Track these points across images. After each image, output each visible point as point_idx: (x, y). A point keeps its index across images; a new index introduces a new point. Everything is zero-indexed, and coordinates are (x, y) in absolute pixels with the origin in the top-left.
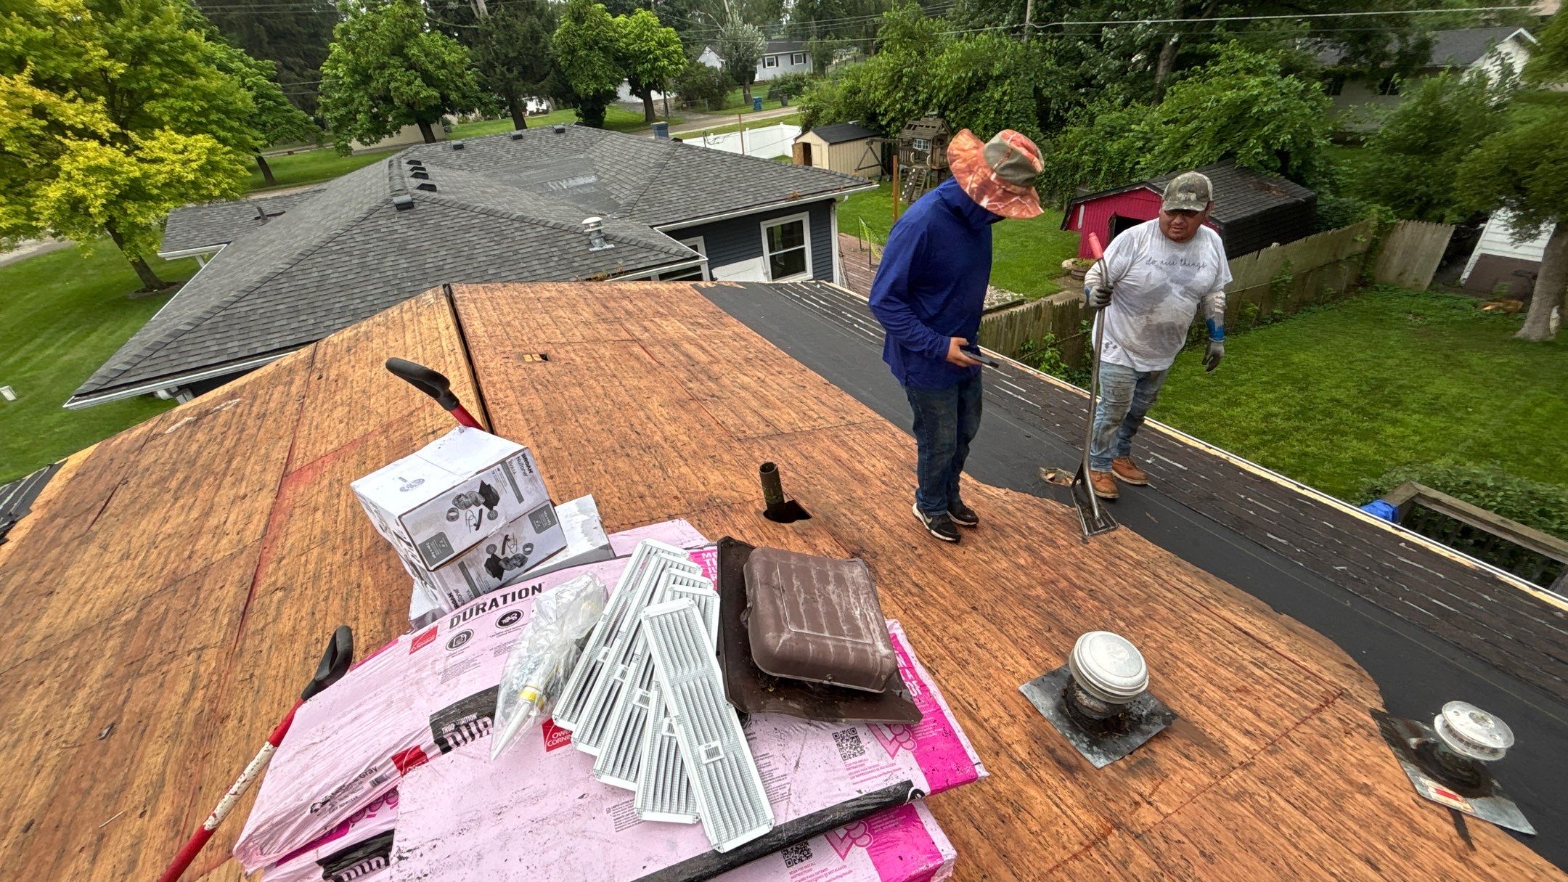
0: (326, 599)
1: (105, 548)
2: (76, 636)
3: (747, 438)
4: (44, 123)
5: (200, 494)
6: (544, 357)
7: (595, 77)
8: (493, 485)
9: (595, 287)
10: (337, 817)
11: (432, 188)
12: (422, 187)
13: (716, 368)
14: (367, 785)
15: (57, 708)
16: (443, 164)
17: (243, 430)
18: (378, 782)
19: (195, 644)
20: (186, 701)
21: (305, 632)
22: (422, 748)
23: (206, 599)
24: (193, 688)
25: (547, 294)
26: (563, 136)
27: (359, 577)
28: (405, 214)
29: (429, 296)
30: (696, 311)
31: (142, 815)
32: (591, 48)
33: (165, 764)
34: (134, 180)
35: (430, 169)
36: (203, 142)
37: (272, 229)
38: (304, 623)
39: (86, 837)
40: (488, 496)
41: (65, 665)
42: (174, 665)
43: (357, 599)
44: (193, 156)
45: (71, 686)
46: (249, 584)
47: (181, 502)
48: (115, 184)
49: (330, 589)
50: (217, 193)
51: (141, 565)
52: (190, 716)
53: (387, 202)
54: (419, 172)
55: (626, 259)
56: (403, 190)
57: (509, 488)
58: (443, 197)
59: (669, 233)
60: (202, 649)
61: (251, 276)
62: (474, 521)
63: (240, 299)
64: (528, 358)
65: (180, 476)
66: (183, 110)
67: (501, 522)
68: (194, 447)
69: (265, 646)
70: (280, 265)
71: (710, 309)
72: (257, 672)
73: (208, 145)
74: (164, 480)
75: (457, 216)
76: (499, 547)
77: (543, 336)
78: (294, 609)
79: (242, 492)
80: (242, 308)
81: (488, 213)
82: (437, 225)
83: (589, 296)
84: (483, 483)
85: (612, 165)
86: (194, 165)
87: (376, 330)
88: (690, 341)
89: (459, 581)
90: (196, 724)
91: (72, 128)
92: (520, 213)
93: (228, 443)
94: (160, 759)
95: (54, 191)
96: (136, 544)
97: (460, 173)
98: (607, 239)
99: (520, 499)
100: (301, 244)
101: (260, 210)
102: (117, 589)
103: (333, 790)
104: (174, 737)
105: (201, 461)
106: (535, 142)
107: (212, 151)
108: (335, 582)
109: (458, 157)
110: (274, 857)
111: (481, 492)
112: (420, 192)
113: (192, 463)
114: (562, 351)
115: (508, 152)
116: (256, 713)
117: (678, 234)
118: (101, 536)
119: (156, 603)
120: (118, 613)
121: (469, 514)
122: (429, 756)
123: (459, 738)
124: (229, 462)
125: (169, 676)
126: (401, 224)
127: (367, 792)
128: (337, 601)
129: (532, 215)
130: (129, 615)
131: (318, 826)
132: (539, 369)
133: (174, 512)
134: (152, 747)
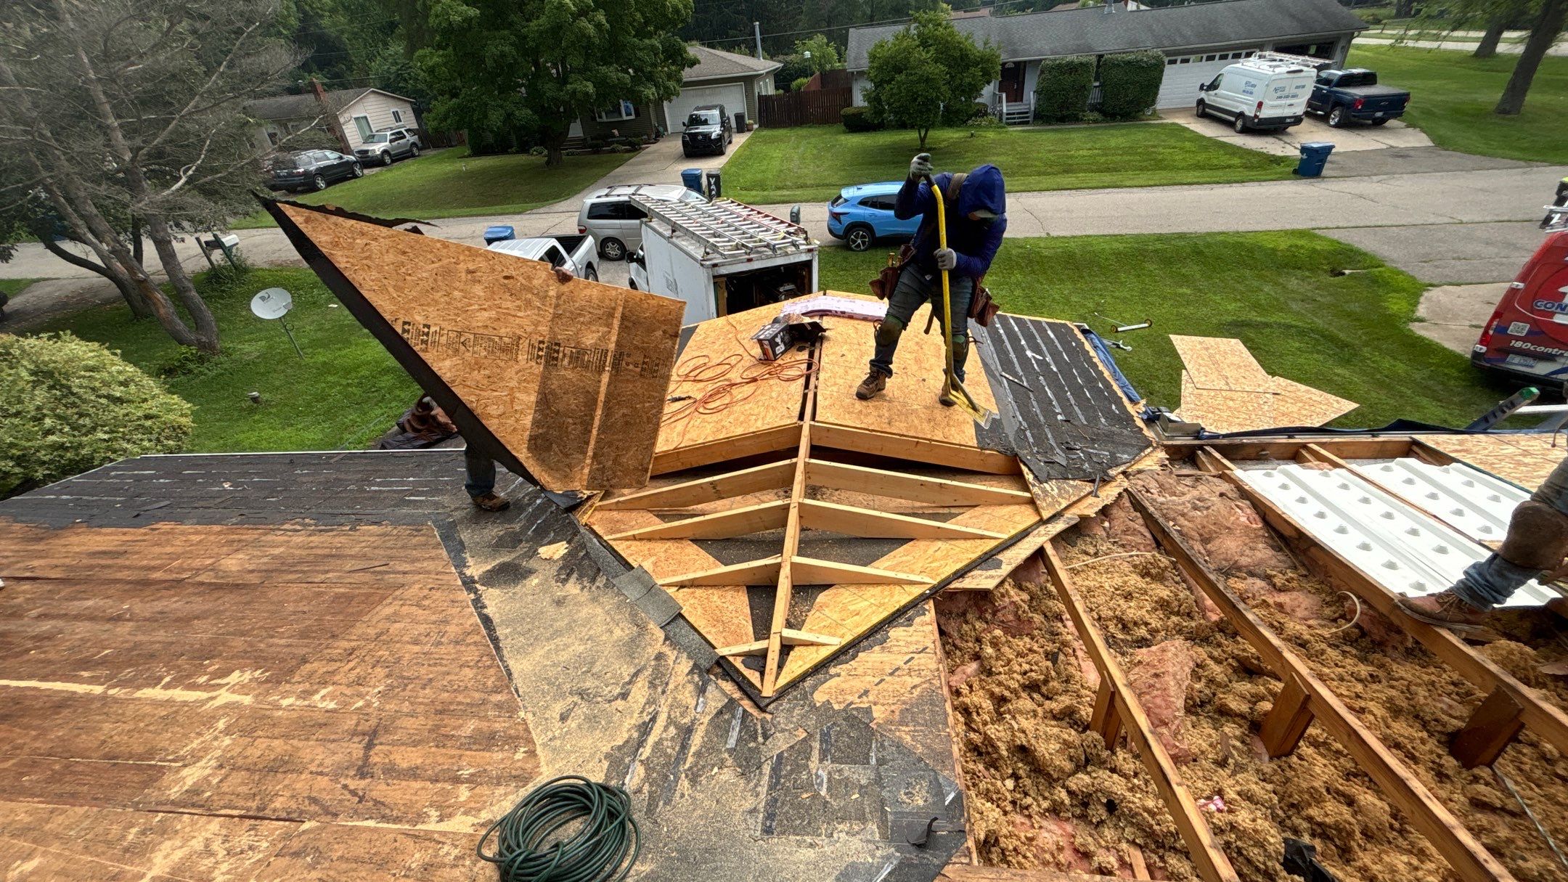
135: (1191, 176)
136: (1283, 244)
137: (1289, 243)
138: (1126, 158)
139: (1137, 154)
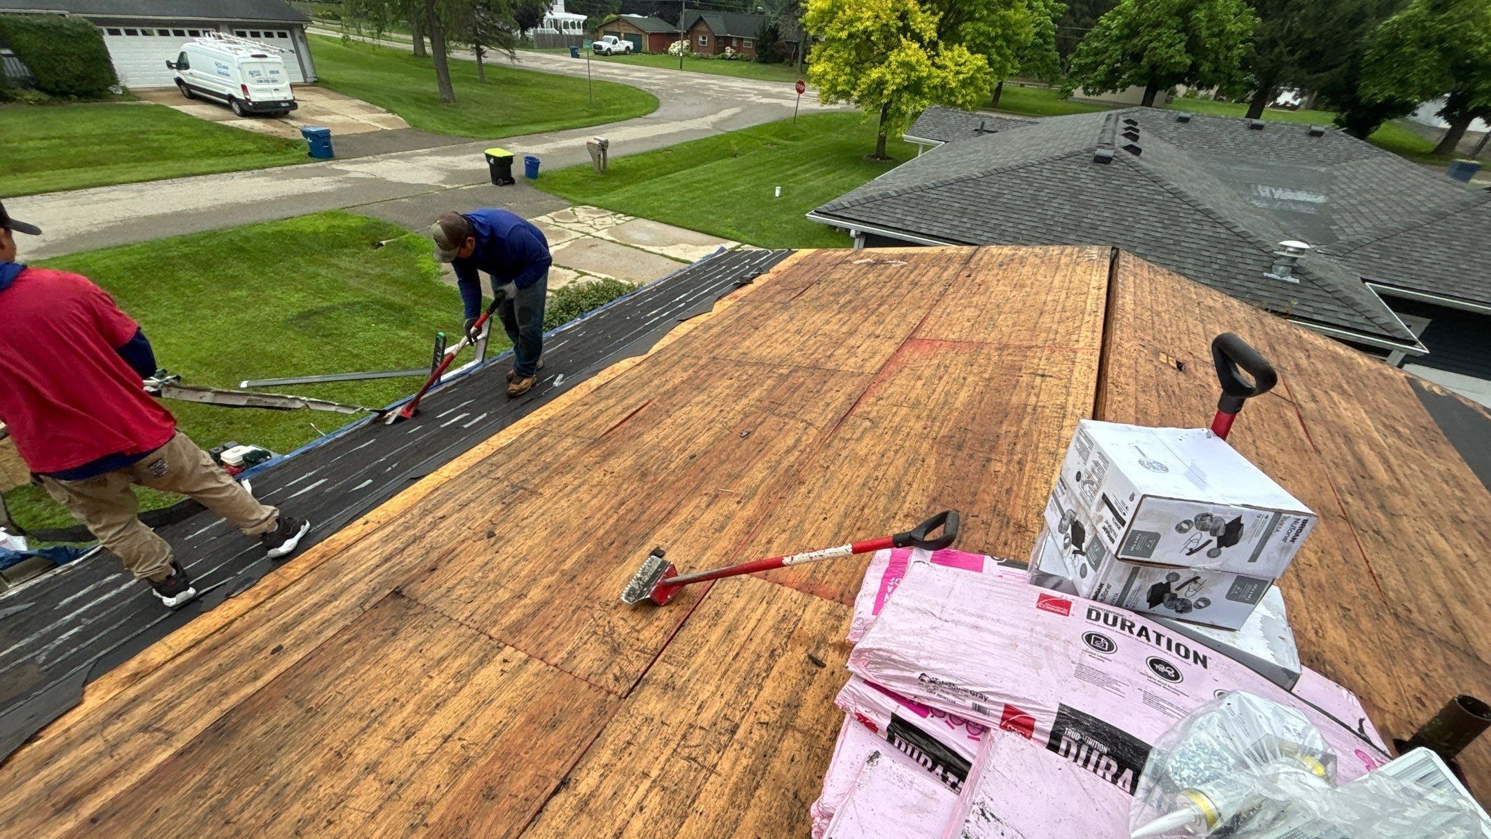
0: (896, 452)
1: (792, 319)
2: (756, 364)
3: (1410, 623)
4: (901, 24)
5: (854, 317)
6: (1180, 366)
7: (1403, 83)
8: (1245, 528)
9: (1270, 320)
10: (929, 699)
11: (1136, 151)
12: (1128, 148)
13: (1397, 500)
14: (969, 702)
15: (731, 399)
16: (1156, 131)
17: (898, 287)
18: (979, 709)
19: (807, 418)
20: (788, 452)
21: (872, 465)
22: (1037, 724)
23: (826, 392)
24: (795, 446)
25: (1211, 303)
26: (1314, 140)
27: (926, 454)
28: (1098, 167)
29: (1094, 251)
30: (1399, 412)
31: (739, 502)
32: (1428, 46)
33: (762, 482)
34: (920, 79)
35: (1143, 134)
36: (980, 60)
37: (982, 142)
38: (874, 458)
39: (710, 489)
40: (1231, 533)
41: (745, 377)
42: (792, 422)
43: (918, 470)
44: (964, 69)
45: (741, 393)
46: (853, 401)
47: (841, 316)
48: (909, 77)
49: (902, 446)
50: (960, 102)
51: (804, 342)
52: (785, 464)
53: (1089, 151)
54: (1132, 134)
55: (1303, 302)
56: (1110, 145)
57: (1256, 540)
58: (1142, 163)
59: (1384, 296)
60: (810, 424)
61: (951, 173)
62: (1193, 546)
63: (936, 187)
64: (1163, 358)
65: (848, 297)
66: (983, 34)
67: (1214, 564)
68: (864, 282)
69: (844, 454)
70: (977, 173)
71: (1423, 421)
72: (832, 468)
73: (980, 63)
74: (837, 294)
75: (1143, 186)
76: (1181, 581)
77: (1187, 343)
78: (872, 443)
79: (877, 332)
80: (932, 195)
81: (1177, 194)
82: (1120, 187)
83: (1258, 326)
84: (1239, 519)
85: (1358, 192)
86: (961, 77)
87: (1032, 259)
88: (1372, 444)
89: (1120, 580)
90: (786, 471)
91: (913, 31)
92: (1209, 206)
93: (885, 291)
94: (760, 476)
95: (875, 74)
96: (807, 327)
97: (1170, 146)
98: (1295, 271)
99: (1254, 558)
100: (997, 162)
101: (983, 123)
102: (787, 350)
103: (946, 680)
104: (773, 469)
105: (863, 295)
106: (1275, 137)
107: (980, 69)
108: (907, 444)
109: (1176, 128)
110: (871, 676)
111: (1228, 526)
112: (1123, 152)
113: (858, 292)
114: (1201, 370)
115: (1233, 140)
116: (819, 496)
117: (1399, 304)
118: (793, 310)
119: (800, 374)
120: (780, 365)
121: (1198, 536)
122: (1035, 735)
123: (1074, 750)
124: (880, 305)
125: (787, 427)
126: (1087, 176)
127: (964, 707)
128: (902, 460)
129: (1223, 213)
130: (784, 371)
131: (912, 691)
132: (1170, 375)
133: (834, 320)
134: (759, 465)
135: (204, 165)
136: (322, 226)
137: (327, 224)
138: (106, 148)
139: (120, 142)
